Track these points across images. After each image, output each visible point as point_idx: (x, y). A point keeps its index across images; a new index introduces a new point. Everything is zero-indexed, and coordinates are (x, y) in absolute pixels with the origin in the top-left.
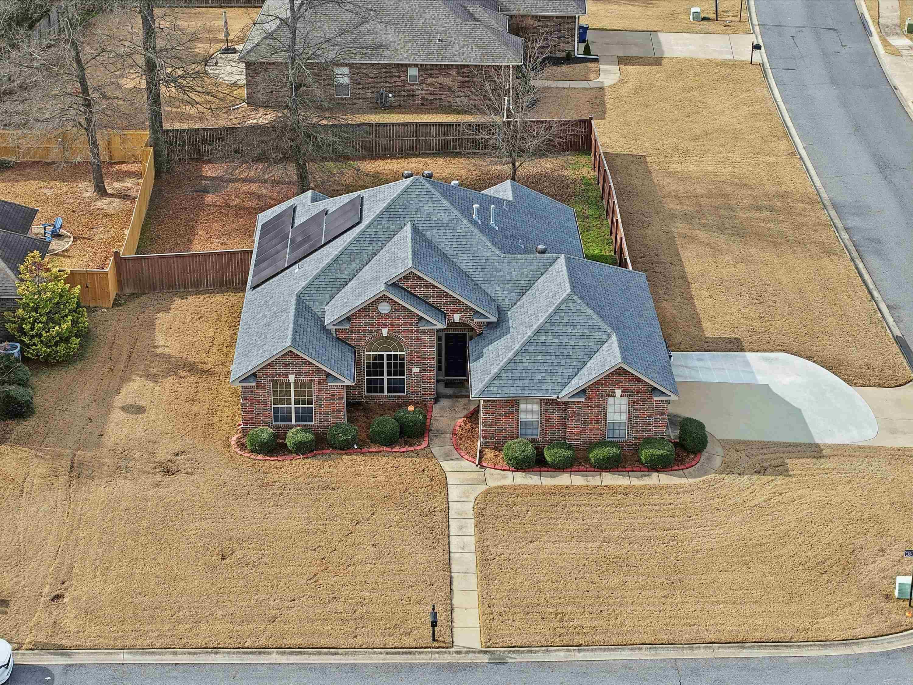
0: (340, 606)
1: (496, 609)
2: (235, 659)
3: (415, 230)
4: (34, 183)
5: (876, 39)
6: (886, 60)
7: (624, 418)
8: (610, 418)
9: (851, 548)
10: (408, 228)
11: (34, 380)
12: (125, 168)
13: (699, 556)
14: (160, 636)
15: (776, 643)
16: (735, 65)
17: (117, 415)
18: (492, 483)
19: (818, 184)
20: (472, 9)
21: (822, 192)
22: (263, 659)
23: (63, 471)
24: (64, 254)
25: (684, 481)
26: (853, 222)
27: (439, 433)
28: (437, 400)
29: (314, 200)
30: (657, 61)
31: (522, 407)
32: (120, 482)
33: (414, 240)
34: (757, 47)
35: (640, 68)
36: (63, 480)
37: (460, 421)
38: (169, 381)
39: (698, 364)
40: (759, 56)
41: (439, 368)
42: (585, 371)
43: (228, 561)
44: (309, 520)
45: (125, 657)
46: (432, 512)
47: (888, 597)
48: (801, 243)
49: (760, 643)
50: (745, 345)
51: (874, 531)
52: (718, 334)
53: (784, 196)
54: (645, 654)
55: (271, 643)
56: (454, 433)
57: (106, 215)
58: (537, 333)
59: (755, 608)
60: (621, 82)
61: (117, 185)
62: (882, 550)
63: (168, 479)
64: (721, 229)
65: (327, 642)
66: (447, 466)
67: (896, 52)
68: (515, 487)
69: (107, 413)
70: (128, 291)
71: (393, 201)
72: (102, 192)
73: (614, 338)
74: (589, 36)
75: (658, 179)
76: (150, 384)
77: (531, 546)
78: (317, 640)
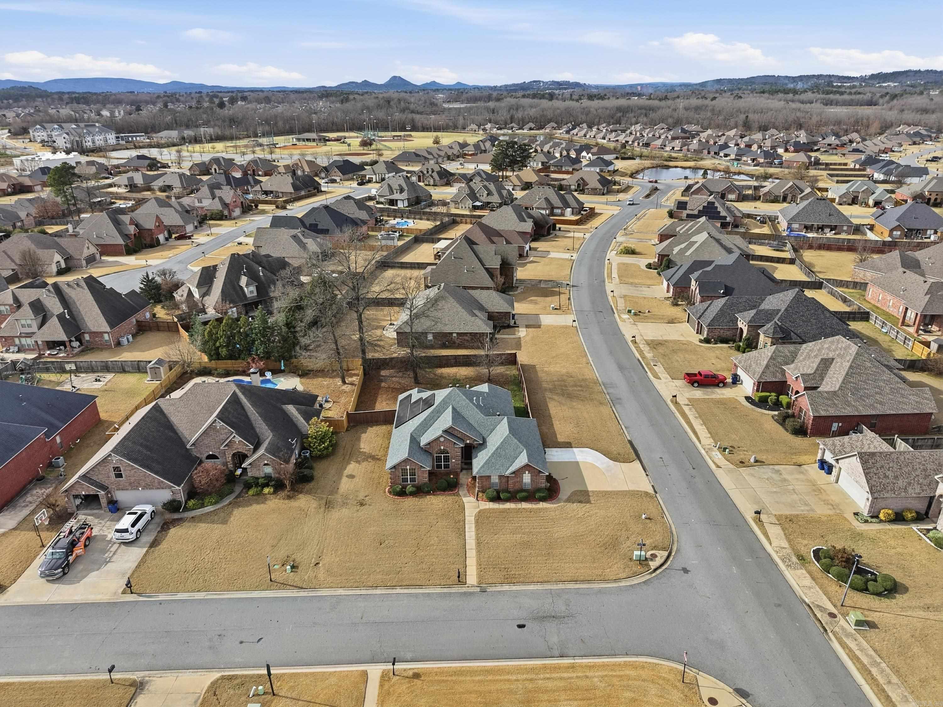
0: (424, 566)
1: (482, 566)
2: (384, 592)
3: (453, 408)
4: (320, 379)
5: (616, 315)
6: (620, 323)
7: (529, 481)
8: (524, 481)
9: (616, 537)
10: (450, 408)
11: (314, 465)
12: (353, 372)
13: (559, 540)
14: (355, 582)
15: (589, 581)
16: (566, 327)
17: (344, 480)
18: (481, 508)
19: (598, 376)
20: (475, 311)
21: (599, 378)
22: (394, 591)
23: (323, 506)
24: (329, 409)
25: (552, 505)
26: (611, 391)
27: (462, 485)
28: (461, 471)
29: (418, 392)
30: (539, 326)
31: (492, 477)
32: (344, 510)
33: (453, 413)
34: (574, 321)
35: (534, 329)
36: (322, 509)
37: (470, 480)
38: (365, 464)
39: (555, 453)
40: (575, 324)
41: (462, 458)
42: (514, 464)
43: (382, 546)
44: (414, 526)
45: (341, 592)
46: (459, 521)
47: (631, 559)
48: (592, 400)
49: (583, 581)
50: (573, 445)
51: (624, 530)
52: (562, 440)
53: (584, 380)
54: (539, 587)
55: (397, 584)
56: (467, 485)
57: (345, 392)
58: (497, 449)
59: (581, 565)
60: (527, 335)
61: (350, 379)
62: (628, 538)
63: (362, 508)
64: (563, 395)
65: (419, 583)
66: (465, 500)
67: (624, 321)
68: (490, 509)
69: (341, 479)
70: (351, 425)
71: (446, 397)
72: (344, 382)
73: (525, 451)
74: (516, 317)
75: (540, 374)
76: (357, 465)
77: (496, 536)
78: (414, 582)
